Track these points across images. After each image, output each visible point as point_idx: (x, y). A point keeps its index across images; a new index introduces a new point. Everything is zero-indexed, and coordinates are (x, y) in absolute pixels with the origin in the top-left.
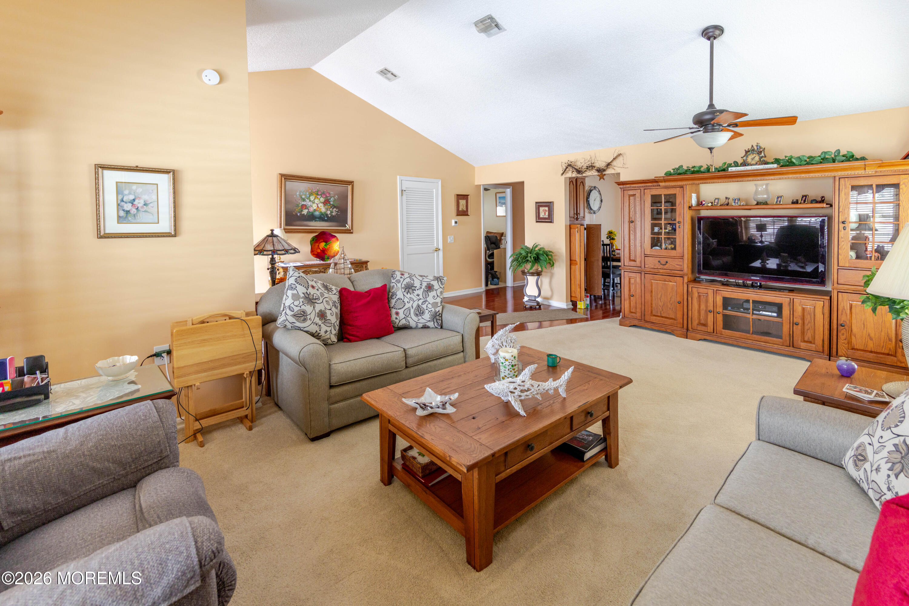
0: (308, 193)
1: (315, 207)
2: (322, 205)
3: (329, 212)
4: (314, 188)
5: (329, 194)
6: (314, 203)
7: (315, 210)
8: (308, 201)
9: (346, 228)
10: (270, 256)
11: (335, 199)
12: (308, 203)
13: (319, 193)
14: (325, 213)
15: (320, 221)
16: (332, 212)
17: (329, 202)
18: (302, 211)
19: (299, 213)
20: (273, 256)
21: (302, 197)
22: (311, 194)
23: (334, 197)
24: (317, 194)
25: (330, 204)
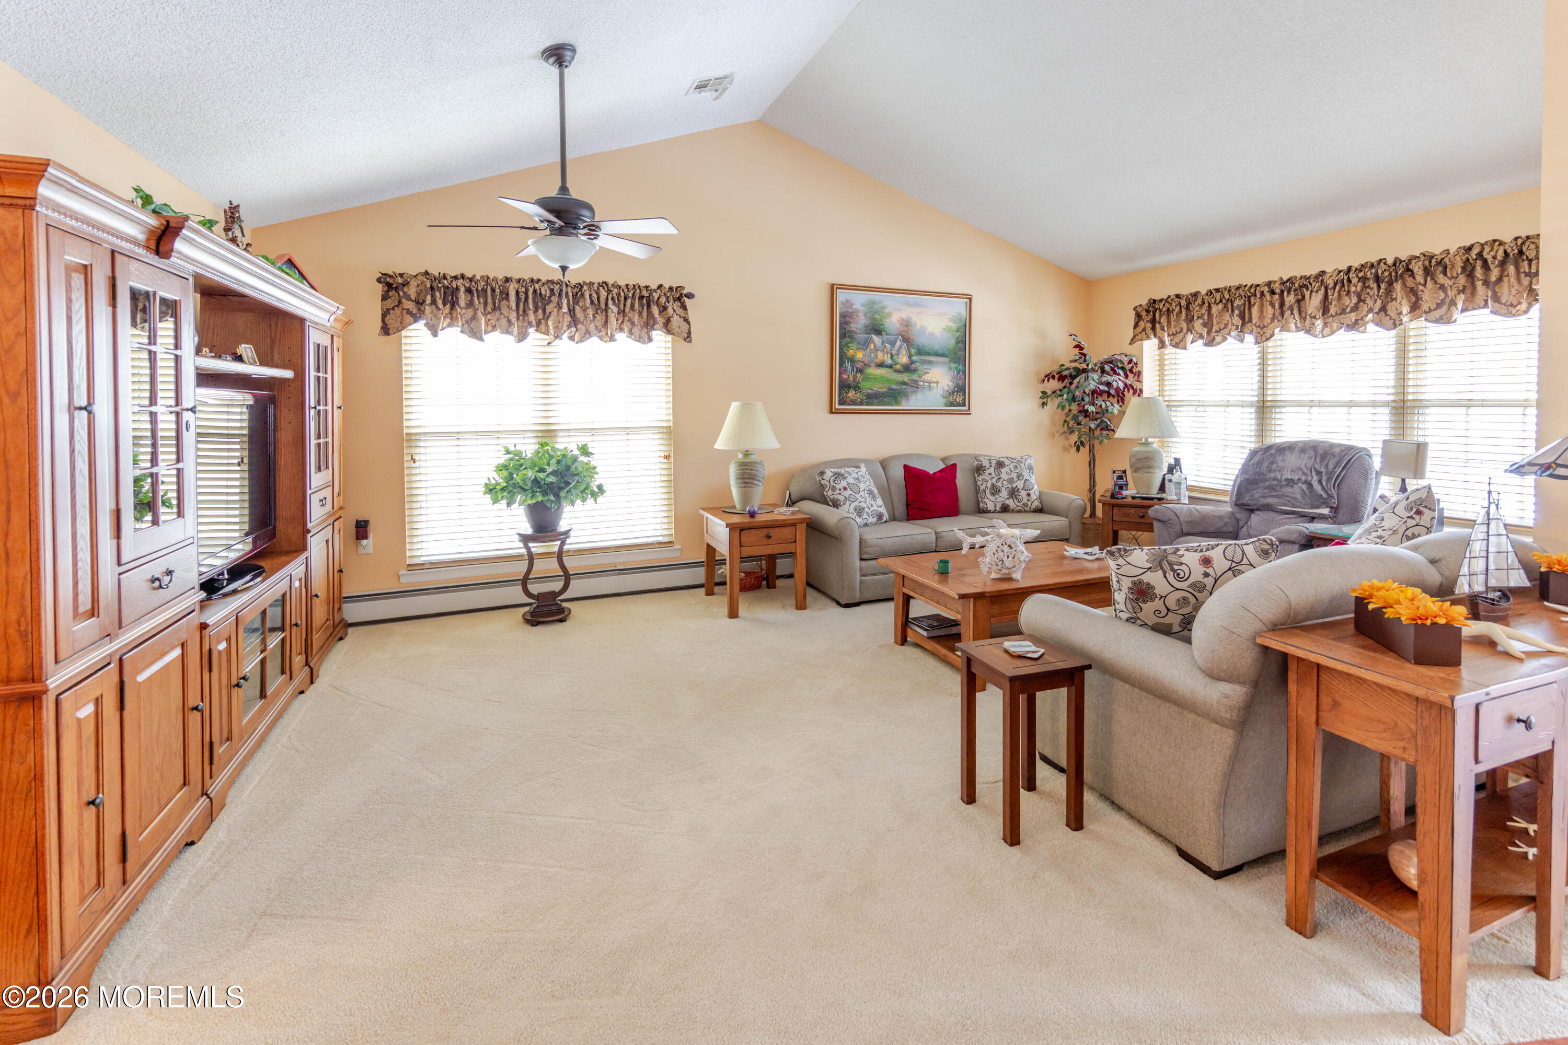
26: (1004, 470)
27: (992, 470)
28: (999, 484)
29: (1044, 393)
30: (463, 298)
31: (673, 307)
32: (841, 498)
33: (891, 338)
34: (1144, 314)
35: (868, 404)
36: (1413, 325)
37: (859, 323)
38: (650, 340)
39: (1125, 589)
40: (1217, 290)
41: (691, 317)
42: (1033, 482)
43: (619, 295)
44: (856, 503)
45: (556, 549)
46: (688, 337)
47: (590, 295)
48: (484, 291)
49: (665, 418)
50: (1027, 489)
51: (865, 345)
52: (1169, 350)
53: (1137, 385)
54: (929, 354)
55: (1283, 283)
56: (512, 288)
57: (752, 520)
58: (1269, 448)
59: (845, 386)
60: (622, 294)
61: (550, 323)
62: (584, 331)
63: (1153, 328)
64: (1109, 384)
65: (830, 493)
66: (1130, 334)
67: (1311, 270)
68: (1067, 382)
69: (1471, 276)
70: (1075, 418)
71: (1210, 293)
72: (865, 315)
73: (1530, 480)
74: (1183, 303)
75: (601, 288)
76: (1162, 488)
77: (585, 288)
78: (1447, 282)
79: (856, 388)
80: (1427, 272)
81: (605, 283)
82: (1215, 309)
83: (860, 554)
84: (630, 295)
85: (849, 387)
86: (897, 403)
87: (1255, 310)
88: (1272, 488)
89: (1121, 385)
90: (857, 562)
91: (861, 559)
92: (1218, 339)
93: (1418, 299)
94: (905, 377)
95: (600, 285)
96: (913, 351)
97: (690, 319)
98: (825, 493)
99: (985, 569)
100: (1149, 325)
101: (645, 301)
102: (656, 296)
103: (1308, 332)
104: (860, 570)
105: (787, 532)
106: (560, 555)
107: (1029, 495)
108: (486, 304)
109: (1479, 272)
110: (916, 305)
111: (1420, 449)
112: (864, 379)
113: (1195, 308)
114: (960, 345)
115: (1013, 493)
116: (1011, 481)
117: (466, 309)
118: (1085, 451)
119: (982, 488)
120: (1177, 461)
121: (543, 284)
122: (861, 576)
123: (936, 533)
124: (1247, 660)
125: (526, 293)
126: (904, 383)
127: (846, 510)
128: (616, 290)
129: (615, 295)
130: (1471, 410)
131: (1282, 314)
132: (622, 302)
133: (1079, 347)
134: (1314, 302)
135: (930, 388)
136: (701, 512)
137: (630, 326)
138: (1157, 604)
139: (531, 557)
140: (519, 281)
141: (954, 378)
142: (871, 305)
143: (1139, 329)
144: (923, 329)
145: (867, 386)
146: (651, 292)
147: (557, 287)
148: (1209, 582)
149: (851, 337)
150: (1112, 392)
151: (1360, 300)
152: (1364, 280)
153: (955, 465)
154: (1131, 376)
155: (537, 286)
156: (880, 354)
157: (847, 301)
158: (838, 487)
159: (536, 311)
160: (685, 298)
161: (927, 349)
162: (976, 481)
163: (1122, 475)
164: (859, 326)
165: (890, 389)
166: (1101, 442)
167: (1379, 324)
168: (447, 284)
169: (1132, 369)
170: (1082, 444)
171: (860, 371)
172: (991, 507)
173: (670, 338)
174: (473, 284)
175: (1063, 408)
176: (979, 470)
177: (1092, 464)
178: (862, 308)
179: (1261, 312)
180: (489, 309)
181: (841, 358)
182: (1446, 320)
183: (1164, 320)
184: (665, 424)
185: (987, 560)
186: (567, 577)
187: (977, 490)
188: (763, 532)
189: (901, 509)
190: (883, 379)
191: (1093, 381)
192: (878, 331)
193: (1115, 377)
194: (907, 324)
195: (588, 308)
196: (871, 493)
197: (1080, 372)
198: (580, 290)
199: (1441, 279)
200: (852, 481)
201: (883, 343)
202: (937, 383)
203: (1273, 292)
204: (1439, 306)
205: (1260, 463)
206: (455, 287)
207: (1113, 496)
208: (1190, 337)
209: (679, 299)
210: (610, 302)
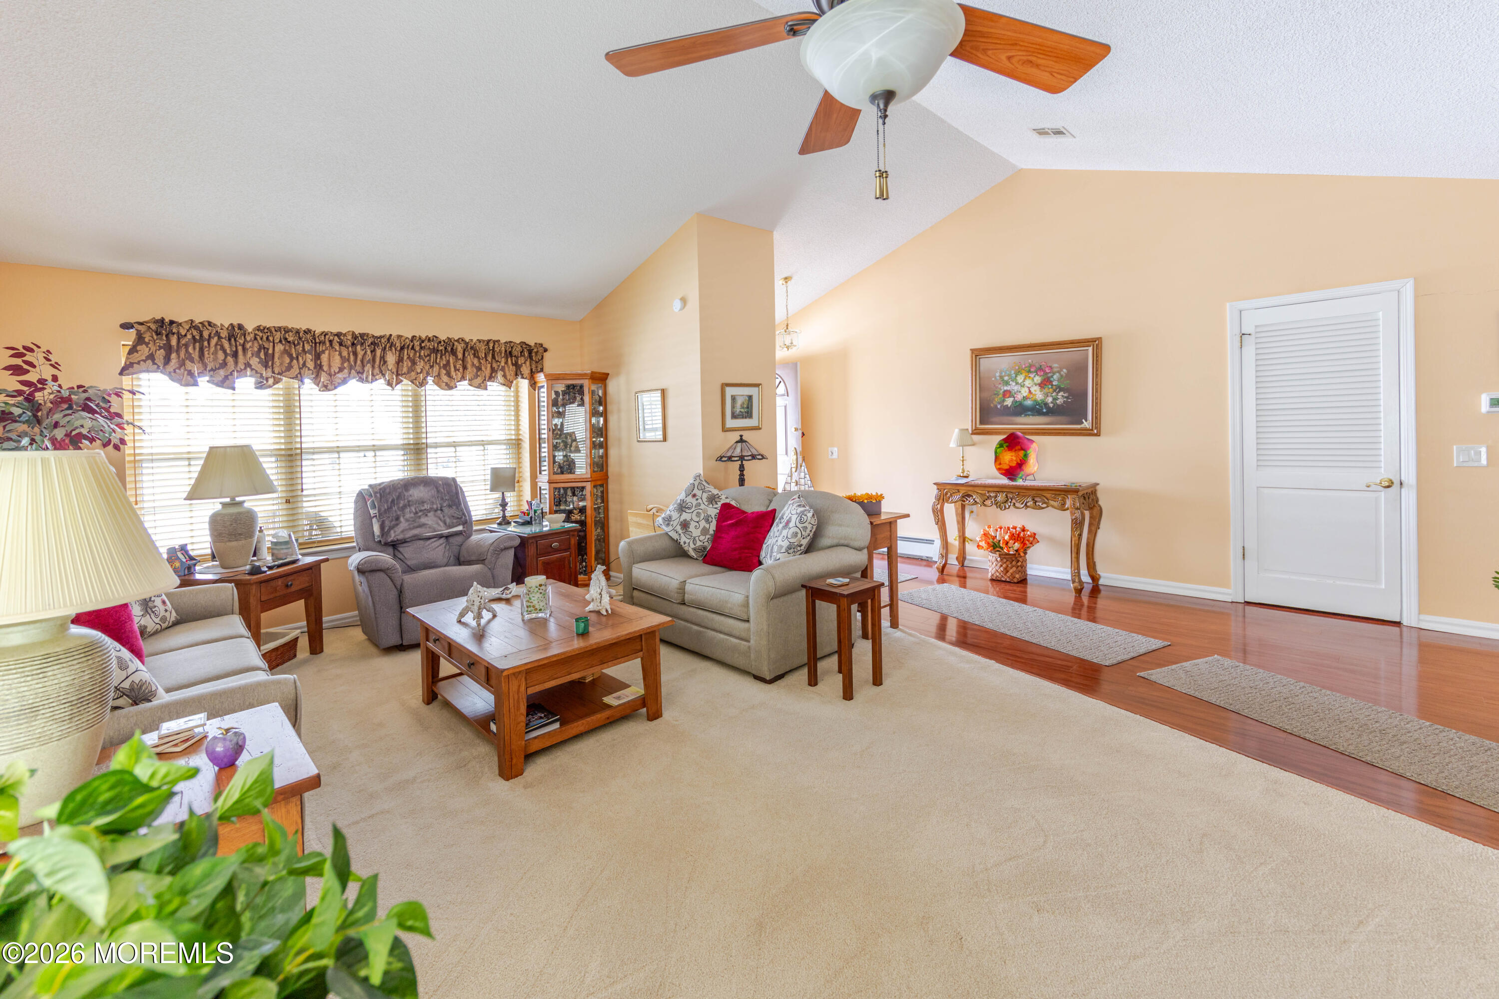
0: (1013, 372)
1: (1024, 392)
2: (1037, 388)
3: (1050, 400)
4: (1023, 363)
5: (1051, 368)
6: (1023, 386)
7: (1026, 398)
8: (1014, 384)
9: (1082, 426)
10: (739, 462)
11: (1062, 376)
12: (1013, 387)
13: (1032, 370)
14: (1043, 401)
15: (1033, 415)
16: (1055, 399)
17: (1051, 382)
18: (1004, 401)
19: (999, 403)
20: (742, 462)
21: (1003, 380)
22: (1018, 373)
23: (1059, 372)
24: (1030, 370)
25: (1052, 385)
63: (168, 357)
71: (263, 329)
80: (464, 351)
87: (325, 357)
88: (411, 520)
100: (161, 352)
199: (474, 359)
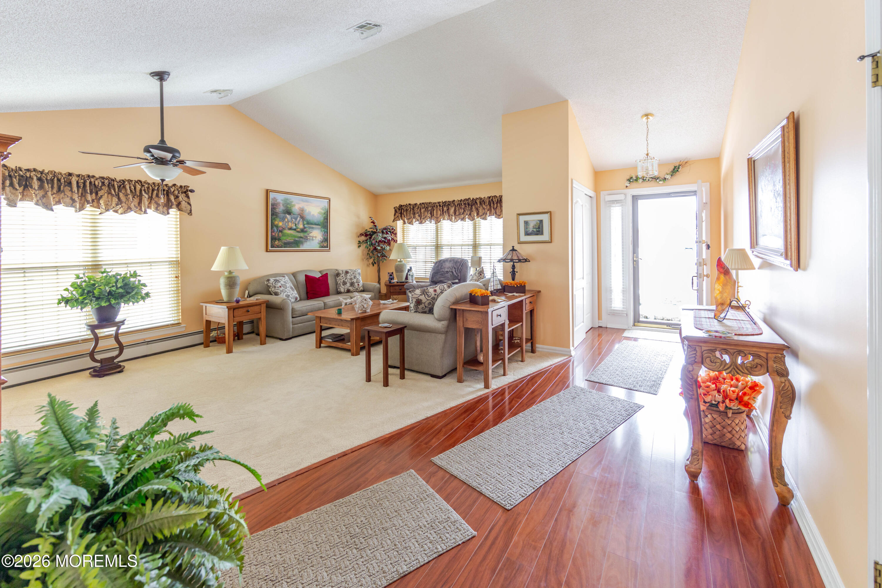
26: (348, 275)
27: (343, 275)
28: (346, 280)
29: (359, 241)
30: (36, 184)
31: (182, 197)
32: (279, 291)
33: (295, 216)
34: (398, 210)
35: (284, 247)
36: (477, 220)
37: (280, 209)
38: (168, 213)
39: (414, 302)
40: (423, 203)
41: (192, 202)
42: (361, 279)
43: (148, 188)
44: (286, 293)
45: (114, 332)
46: (190, 213)
47: (130, 187)
48: (52, 180)
49: (175, 256)
50: (358, 282)
51: (283, 219)
52: (407, 225)
53: (395, 238)
54: (312, 224)
55: (443, 203)
56: (74, 180)
57: (238, 304)
58: (441, 261)
59: (273, 239)
60: (151, 188)
61: (102, 202)
62: (127, 207)
63: (401, 216)
64: (385, 238)
65: (273, 289)
66: (392, 218)
67: (451, 200)
68: (368, 237)
69: (490, 206)
70: (372, 252)
71: (420, 204)
72: (283, 205)
73: (502, 263)
74: (412, 207)
75: (137, 184)
76: (407, 278)
77: (126, 183)
78: (485, 207)
79: (279, 239)
80: (480, 203)
81: (140, 181)
82: (423, 210)
83: (292, 315)
84: (156, 188)
85: (275, 239)
86: (298, 247)
87: (435, 211)
88: (442, 275)
89: (390, 239)
90: (291, 319)
91: (293, 317)
92: (423, 221)
93: (479, 212)
94: (302, 235)
95: (136, 182)
96: (305, 223)
97: (191, 203)
98: (270, 290)
99: (357, 309)
100: (400, 215)
101: (165, 192)
102: (172, 190)
103: (451, 220)
104: (292, 322)
105: (256, 308)
106: (116, 337)
107: (358, 285)
108: (52, 187)
109: (492, 205)
110: (306, 201)
111: (480, 258)
112: (283, 236)
113: (416, 209)
114: (326, 220)
115: (352, 284)
116: (351, 279)
117: (38, 190)
118: (376, 266)
119: (339, 282)
120: (411, 268)
121: (97, 179)
122: (293, 325)
123: (324, 303)
124: (447, 313)
125: (84, 183)
126: (301, 237)
127: (283, 296)
128: (146, 186)
129: (146, 188)
130: (492, 247)
131: (443, 214)
132: (151, 192)
133: (373, 222)
134: (452, 210)
135: (313, 240)
136: (202, 304)
137: (156, 206)
138: (423, 305)
139: (97, 339)
140: (78, 176)
141: (323, 235)
142: (286, 200)
143: (396, 216)
144: (309, 213)
145: (284, 239)
146: (169, 188)
147: (106, 182)
148: (436, 296)
149: (276, 215)
150: (386, 241)
151: (464, 211)
152: (465, 204)
153: (327, 274)
154: (393, 235)
155: (92, 180)
156: (290, 224)
157: (275, 198)
158: (277, 286)
159: (91, 193)
160: (189, 192)
161: (312, 221)
162: (336, 280)
163: (391, 275)
164: (281, 210)
165: (295, 240)
166: (383, 262)
167: (469, 219)
168: (22, 174)
169: (393, 232)
170: (375, 263)
171: (281, 231)
172: (342, 290)
173: (178, 213)
174: (44, 175)
175: (368, 248)
176: (338, 275)
177: (379, 271)
178: (282, 202)
179: (437, 212)
180: (55, 191)
181: (271, 225)
182: (485, 219)
183: (405, 213)
184: (175, 259)
185: (357, 306)
186: (121, 348)
187: (337, 284)
188: (246, 309)
189: (304, 295)
190: (291, 235)
191: (380, 237)
192: (289, 213)
193: (388, 235)
194: (302, 210)
195: (128, 194)
196: (291, 288)
197: (375, 233)
198: (123, 184)
199: (484, 206)
200: (283, 283)
201: (291, 218)
202: (316, 237)
203: (440, 206)
204: (483, 214)
205: (438, 266)
206: (28, 176)
207: (390, 282)
208: (414, 220)
209: (185, 192)
210: (143, 192)
